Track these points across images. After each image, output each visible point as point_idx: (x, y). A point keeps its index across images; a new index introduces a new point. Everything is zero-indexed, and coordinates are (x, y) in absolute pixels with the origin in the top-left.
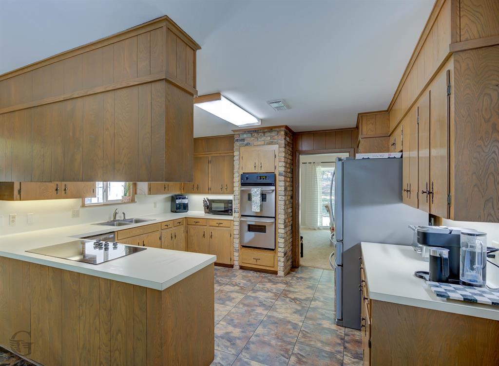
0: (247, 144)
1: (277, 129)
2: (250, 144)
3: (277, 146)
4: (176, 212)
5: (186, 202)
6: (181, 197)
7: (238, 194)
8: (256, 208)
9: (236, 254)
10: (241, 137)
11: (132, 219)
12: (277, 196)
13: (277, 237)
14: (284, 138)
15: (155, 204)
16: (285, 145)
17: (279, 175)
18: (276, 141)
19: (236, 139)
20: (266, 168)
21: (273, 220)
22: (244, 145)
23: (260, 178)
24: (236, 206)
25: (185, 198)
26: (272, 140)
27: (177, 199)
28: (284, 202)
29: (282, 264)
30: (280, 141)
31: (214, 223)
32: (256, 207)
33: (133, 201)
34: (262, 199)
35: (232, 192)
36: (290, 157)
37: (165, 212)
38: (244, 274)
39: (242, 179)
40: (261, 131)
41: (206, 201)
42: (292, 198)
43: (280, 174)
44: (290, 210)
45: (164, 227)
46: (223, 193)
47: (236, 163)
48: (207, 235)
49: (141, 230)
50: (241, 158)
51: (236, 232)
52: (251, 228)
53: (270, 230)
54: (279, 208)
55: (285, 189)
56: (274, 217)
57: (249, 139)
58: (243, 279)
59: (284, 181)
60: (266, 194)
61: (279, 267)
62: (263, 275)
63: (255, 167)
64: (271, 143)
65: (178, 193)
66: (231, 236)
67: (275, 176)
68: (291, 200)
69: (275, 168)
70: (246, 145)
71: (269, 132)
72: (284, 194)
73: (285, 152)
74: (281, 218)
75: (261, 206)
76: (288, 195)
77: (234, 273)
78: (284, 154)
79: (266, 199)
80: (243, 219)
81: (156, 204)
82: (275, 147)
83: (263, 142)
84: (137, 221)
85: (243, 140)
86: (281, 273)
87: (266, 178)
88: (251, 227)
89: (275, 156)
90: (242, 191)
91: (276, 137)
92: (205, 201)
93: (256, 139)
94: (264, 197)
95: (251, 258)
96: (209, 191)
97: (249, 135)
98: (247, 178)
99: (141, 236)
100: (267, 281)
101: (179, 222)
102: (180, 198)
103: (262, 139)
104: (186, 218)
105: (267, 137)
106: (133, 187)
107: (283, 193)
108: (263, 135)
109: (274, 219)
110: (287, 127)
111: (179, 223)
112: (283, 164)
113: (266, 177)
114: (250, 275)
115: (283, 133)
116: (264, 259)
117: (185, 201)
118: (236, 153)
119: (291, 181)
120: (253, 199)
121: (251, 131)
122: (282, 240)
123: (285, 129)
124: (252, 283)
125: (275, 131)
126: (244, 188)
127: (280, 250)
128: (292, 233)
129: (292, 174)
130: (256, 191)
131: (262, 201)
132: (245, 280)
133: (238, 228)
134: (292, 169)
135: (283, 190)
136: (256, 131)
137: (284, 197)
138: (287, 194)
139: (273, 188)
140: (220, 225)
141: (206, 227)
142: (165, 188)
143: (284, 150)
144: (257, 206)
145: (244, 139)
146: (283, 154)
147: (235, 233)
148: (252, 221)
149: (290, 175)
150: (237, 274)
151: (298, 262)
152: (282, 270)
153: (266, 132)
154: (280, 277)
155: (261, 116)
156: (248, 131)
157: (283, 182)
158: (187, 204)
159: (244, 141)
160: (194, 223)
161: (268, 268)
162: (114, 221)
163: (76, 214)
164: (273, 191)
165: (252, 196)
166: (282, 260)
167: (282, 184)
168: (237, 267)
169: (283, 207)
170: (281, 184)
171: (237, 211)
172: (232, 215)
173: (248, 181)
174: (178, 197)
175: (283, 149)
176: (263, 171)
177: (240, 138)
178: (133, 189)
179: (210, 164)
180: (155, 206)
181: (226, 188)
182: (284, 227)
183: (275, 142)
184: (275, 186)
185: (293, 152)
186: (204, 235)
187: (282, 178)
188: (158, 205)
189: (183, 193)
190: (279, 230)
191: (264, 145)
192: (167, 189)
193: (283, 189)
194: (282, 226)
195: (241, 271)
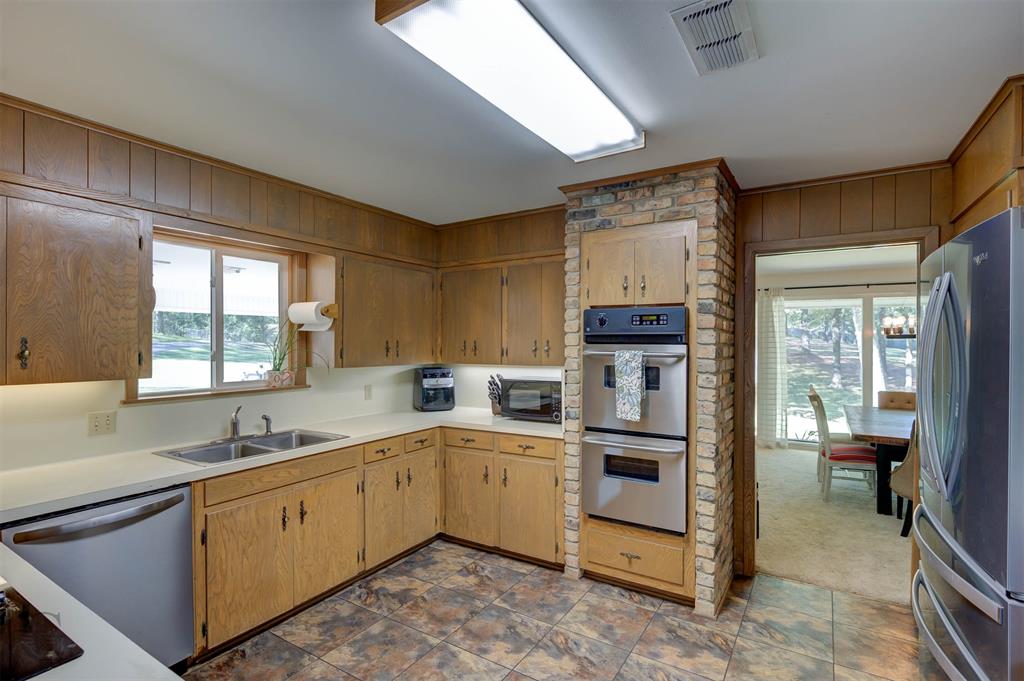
0: (604, 225)
1: (694, 174)
2: (610, 223)
3: (694, 224)
4: (423, 410)
5: (450, 386)
6: (434, 371)
7: (575, 366)
8: (627, 410)
9: (571, 535)
10: (586, 205)
11: (289, 433)
12: (694, 373)
13: (692, 497)
14: (714, 197)
15: (368, 389)
16: (719, 220)
17: (699, 311)
18: (688, 208)
19: (570, 211)
20: (658, 292)
21: (681, 446)
22: (594, 226)
23: (641, 322)
24: (570, 399)
25: (444, 375)
26: (676, 208)
27: (425, 377)
28: (714, 392)
29: (710, 581)
30: (701, 209)
31: (512, 446)
32: (628, 407)
33: (300, 383)
34: (648, 382)
35: (560, 361)
36: (729, 260)
37: (397, 410)
38: (593, 599)
39: (587, 324)
40: (644, 183)
41: (496, 385)
42: (733, 378)
43: (703, 309)
44: (728, 415)
45: (372, 456)
46: (539, 364)
47: (571, 278)
48: (495, 478)
49: (293, 471)
50: (584, 265)
51: (572, 474)
52: (615, 466)
53: (672, 477)
54: (699, 411)
55: (719, 356)
56: (683, 439)
57: (607, 209)
58: (588, 622)
59: (715, 328)
60: (658, 369)
61: (698, 588)
62: (650, 606)
63: (626, 288)
64: (673, 217)
65: (428, 362)
66: (556, 485)
67: (687, 313)
68: (731, 385)
69: (687, 292)
70: (599, 227)
71: (668, 183)
72: (714, 370)
73: (717, 241)
74: (707, 439)
75: (644, 404)
76: (726, 371)
77: (565, 594)
78: (714, 246)
79: (657, 380)
80: (591, 438)
81: (370, 390)
82: (688, 229)
83: (650, 214)
84: (304, 440)
85: (591, 213)
86: (705, 606)
87: (658, 320)
88: (613, 461)
89: (687, 254)
90: (587, 358)
91: (690, 197)
92: (492, 383)
93: (630, 208)
94: (652, 377)
95: (614, 550)
96: (503, 358)
97: (608, 197)
98: (602, 322)
99: (296, 486)
100: (664, 636)
101: (422, 440)
102: (433, 376)
103: (647, 207)
104: (440, 427)
105: (661, 198)
106: (300, 346)
107: (712, 366)
108: (648, 194)
109: (684, 442)
110: (723, 166)
111: (422, 442)
112: (713, 277)
113: (658, 316)
114: (610, 605)
115: (711, 183)
116: (655, 561)
117: (448, 382)
118: (571, 252)
119: (731, 330)
120: (620, 381)
121: (613, 186)
122: (710, 509)
123: (718, 172)
124: (617, 643)
125: (687, 179)
126: (595, 350)
127: (700, 535)
128: (733, 477)
129: (733, 309)
130: (628, 361)
131: (647, 388)
132: (594, 628)
133: (576, 461)
134: (734, 295)
135: (714, 356)
136: (627, 184)
137: (714, 379)
138: (723, 368)
139: (681, 349)
140: (528, 452)
141: (490, 455)
142: (388, 350)
143: (715, 236)
144: (632, 405)
145: (594, 210)
146: (713, 248)
147: (568, 476)
148: (617, 445)
149: (728, 312)
150: (574, 597)
151: (752, 561)
152: (709, 597)
153: (660, 184)
154: (702, 619)
155: (647, 115)
156: (605, 187)
157: (714, 334)
158: (452, 389)
159: (594, 216)
160: (462, 443)
161: (663, 587)
162: (231, 440)
163: (102, 426)
164: (680, 358)
165: (617, 374)
166: (710, 566)
167: (709, 337)
168: (573, 571)
169: (712, 408)
170: (705, 339)
171: (572, 415)
172: (560, 423)
173: (602, 330)
174: (428, 372)
175: (712, 233)
176: (649, 299)
177: (582, 209)
178: (299, 350)
179: (505, 287)
180: (368, 396)
181: (547, 351)
182: (714, 470)
183: (686, 213)
184: (687, 344)
185: (734, 247)
186: (486, 476)
187: (710, 320)
188: (375, 392)
189: (440, 361)
190: (700, 477)
191: (653, 222)
192: (392, 352)
193: (711, 351)
194: (710, 466)
195: (585, 585)
